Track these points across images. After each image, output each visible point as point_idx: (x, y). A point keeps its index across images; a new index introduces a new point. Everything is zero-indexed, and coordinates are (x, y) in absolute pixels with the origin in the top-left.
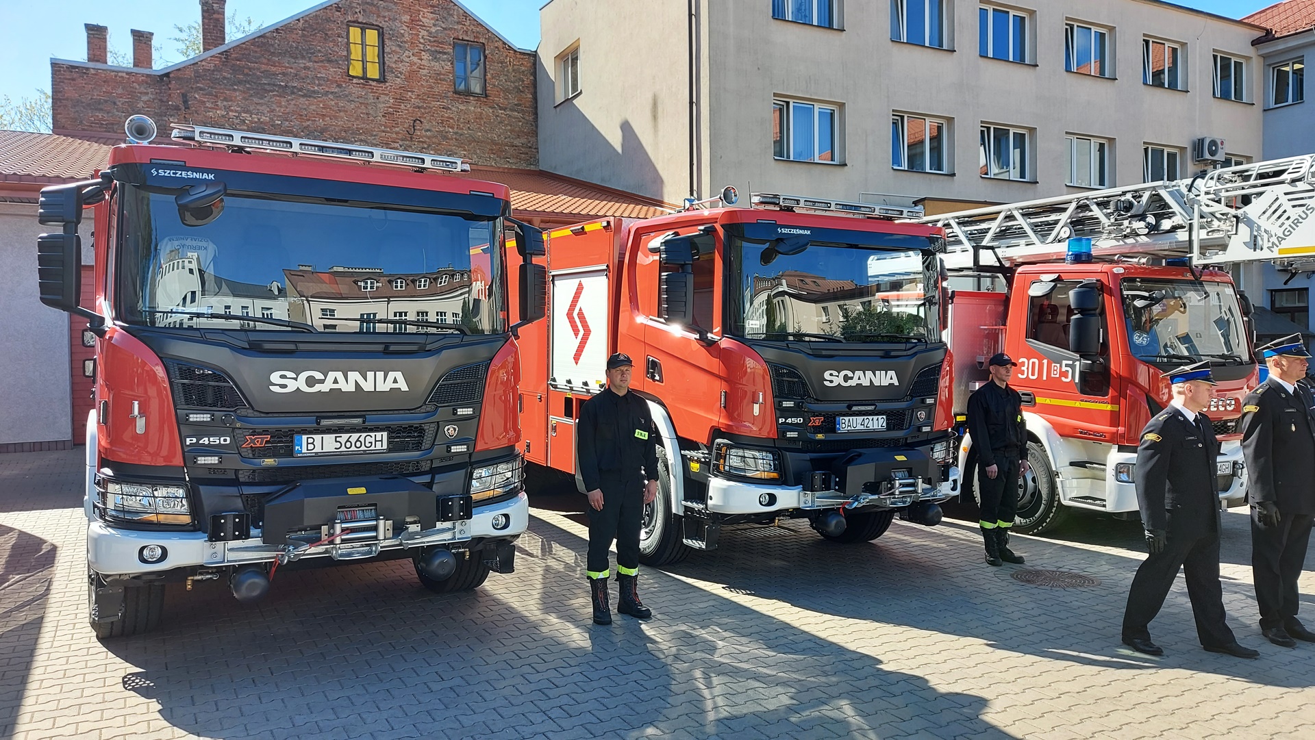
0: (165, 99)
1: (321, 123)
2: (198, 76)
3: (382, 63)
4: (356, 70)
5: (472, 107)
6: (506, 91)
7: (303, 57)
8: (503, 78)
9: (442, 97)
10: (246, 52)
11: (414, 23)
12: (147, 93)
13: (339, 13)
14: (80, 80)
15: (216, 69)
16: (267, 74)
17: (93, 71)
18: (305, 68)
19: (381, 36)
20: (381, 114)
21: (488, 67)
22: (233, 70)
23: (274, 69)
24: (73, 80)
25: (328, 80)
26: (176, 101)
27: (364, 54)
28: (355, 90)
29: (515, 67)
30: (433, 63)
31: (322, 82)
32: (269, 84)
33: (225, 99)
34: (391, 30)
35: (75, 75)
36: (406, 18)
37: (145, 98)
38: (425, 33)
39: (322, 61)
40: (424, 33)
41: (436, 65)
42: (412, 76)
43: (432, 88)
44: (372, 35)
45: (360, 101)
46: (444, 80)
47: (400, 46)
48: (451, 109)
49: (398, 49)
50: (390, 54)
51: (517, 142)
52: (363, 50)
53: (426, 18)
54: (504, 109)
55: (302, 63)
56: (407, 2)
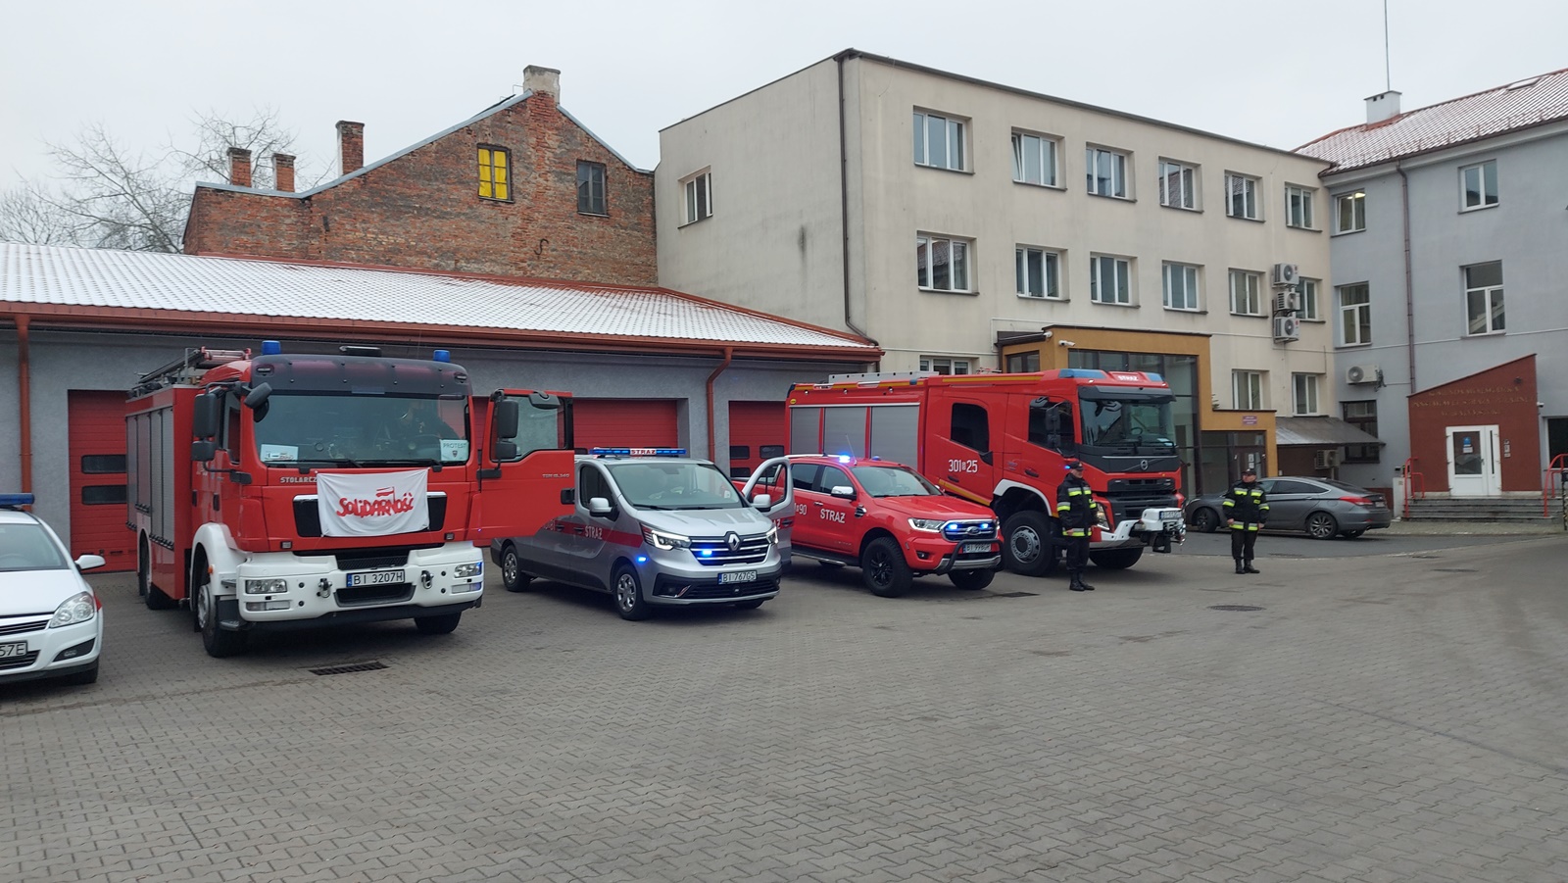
0: (307, 222)
1: (453, 243)
2: (339, 199)
3: (510, 185)
4: (485, 191)
5: (595, 226)
6: (627, 210)
7: (437, 180)
8: (624, 199)
9: (567, 217)
10: (384, 175)
11: (540, 145)
12: (289, 217)
13: (469, 136)
14: (225, 204)
15: (355, 192)
16: (402, 196)
17: (238, 195)
18: (440, 190)
19: (509, 158)
20: (510, 235)
21: (609, 187)
22: (372, 193)
23: (408, 191)
24: (220, 203)
25: (460, 201)
26: (317, 223)
27: (492, 176)
28: (485, 210)
29: (635, 187)
30: (558, 184)
31: (454, 203)
32: (404, 206)
33: (364, 221)
34: (519, 151)
35: (221, 199)
36: (533, 140)
37: (288, 221)
38: (551, 155)
39: (454, 183)
40: (549, 154)
41: (562, 186)
42: (538, 196)
43: (557, 208)
44: (500, 158)
45: (491, 221)
46: (569, 200)
47: (528, 168)
48: (574, 229)
49: (525, 171)
50: (518, 175)
51: (637, 261)
52: (492, 172)
53: (552, 140)
54: (626, 229)
55: (435, 185)
56: (533, 125)
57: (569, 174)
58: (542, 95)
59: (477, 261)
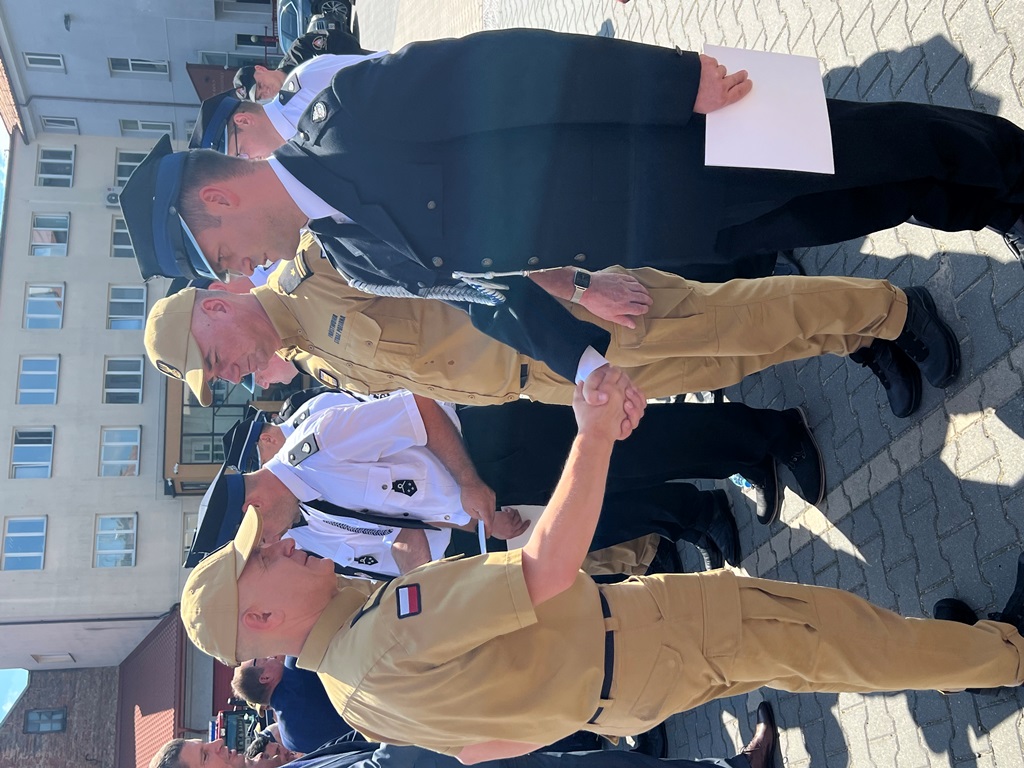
6: (60, 692)
9: (68, 741)
29: (42, 686)
30: (44, 748)
38: (21, 755)
43: (62, 748)
46: (55, 740)
48: (77, 734)
54: (75, 694)
57: (35, 739)
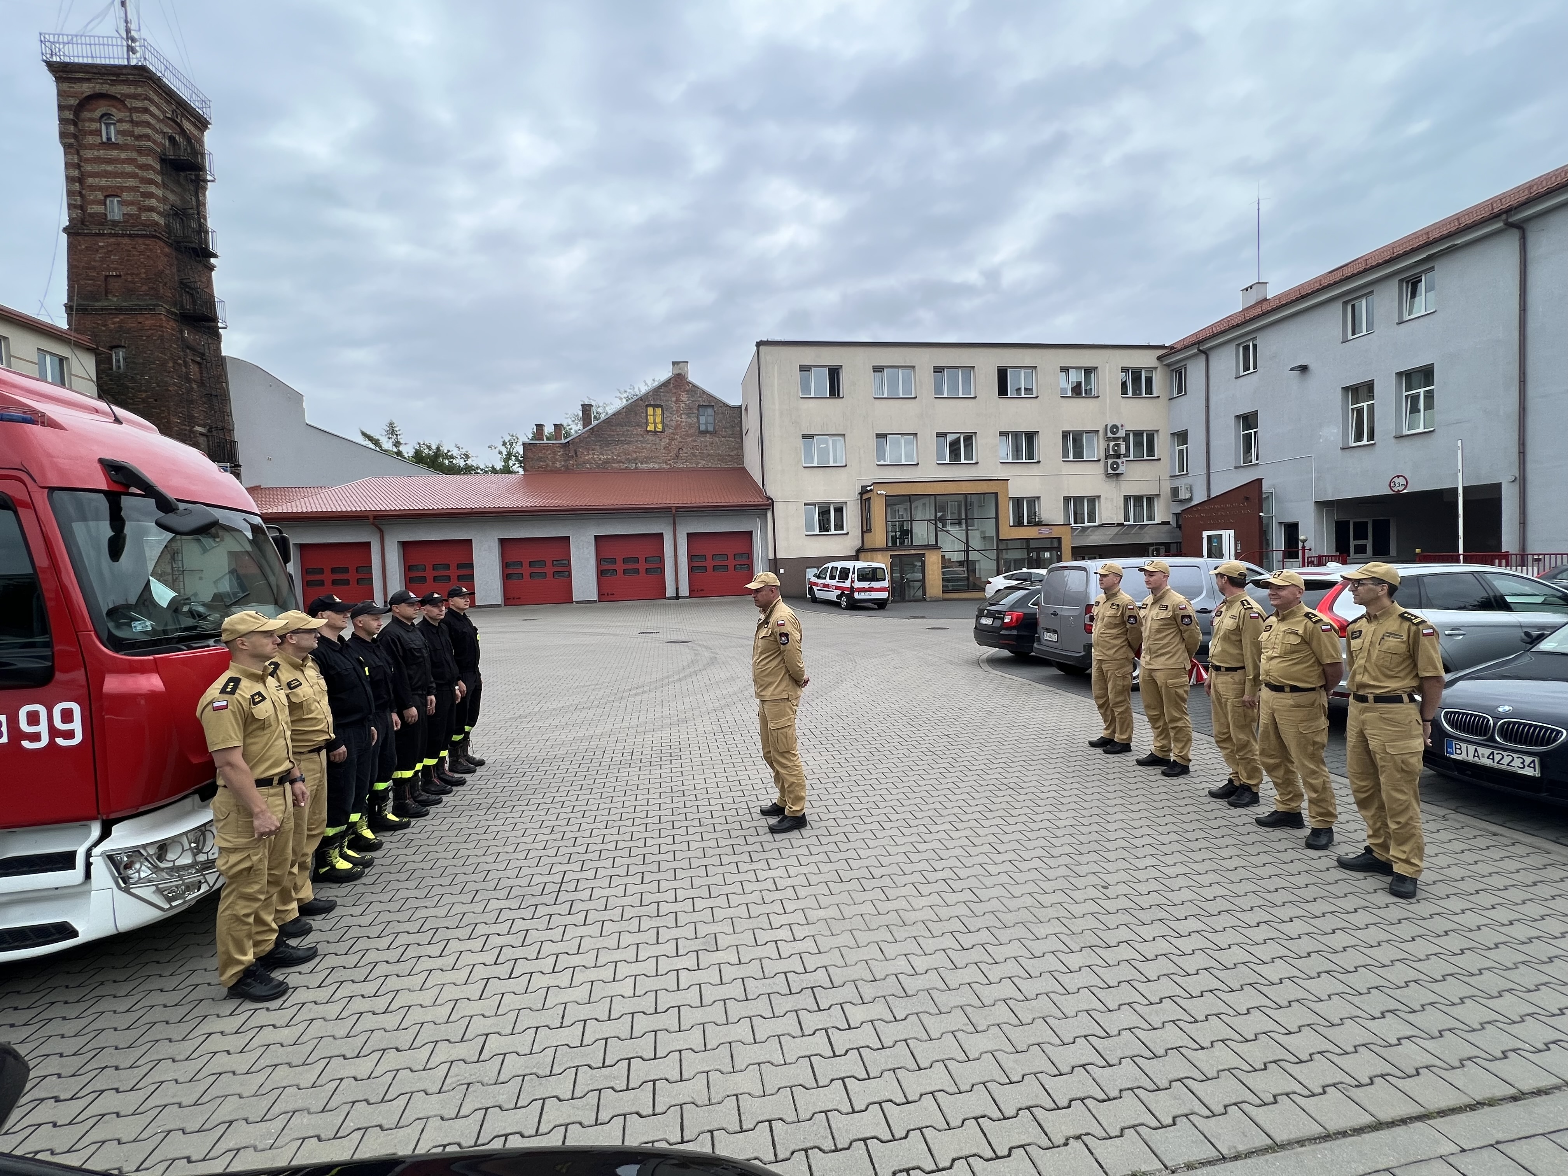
0: (567, 453)
1: (635, 455)
2: (581, 441)
3: (663, 422)
4: (650, 428)
5: (708, 438)
6: (725, 428)
7: (626, 425)
8: (724, 422)
9: (692, 436)
10: (602, 427)
11: (678, 401)
12: (560, 451)
13: (642, 402)
14: (533, 449)
15: (589, 437)
16: (610, 436)
17: (539, 444)
18: (628, 430)
19: (662, 410)
20: (663, 448)
21: (716, 417)
22: (596, 436)
23: (613, 433)
24: (531, 449)
25: (638, 434)
26: (572, 453)
27: (654, 420)
28: (650, 438)
30: (687, 419)
31: (635, 436)
32: (611, 440)
33: (593, 450)
34: (667, 406)
35: (532, 447)
36: (674, 399)
37: (560, 454)
39: (635, 426)
40: (683, 405)
41: (689, 420)
42: (677, 427)
43: (687, 432)
44: (659, 411)
45: (653, 442)
46: (694, 427)
47: (673, 414)
48: (697, 441)
49: (671, 415)
50: (667, 417)
51: (732, 454)
52: (654, 418)
53: (684, 397)
54: (726, 438)
55: (625, 428)
56: (674, 391)
57: (694, 413)
58: (679, 375)
59: (646, 463)
